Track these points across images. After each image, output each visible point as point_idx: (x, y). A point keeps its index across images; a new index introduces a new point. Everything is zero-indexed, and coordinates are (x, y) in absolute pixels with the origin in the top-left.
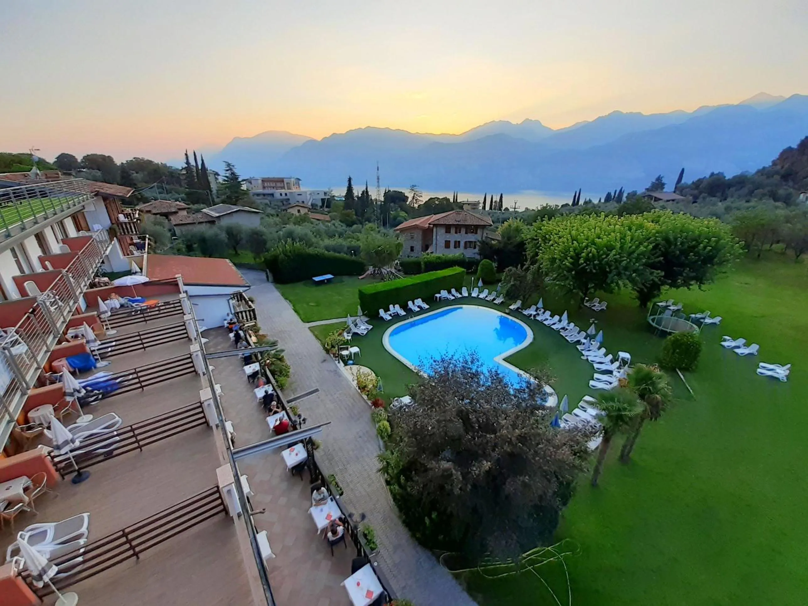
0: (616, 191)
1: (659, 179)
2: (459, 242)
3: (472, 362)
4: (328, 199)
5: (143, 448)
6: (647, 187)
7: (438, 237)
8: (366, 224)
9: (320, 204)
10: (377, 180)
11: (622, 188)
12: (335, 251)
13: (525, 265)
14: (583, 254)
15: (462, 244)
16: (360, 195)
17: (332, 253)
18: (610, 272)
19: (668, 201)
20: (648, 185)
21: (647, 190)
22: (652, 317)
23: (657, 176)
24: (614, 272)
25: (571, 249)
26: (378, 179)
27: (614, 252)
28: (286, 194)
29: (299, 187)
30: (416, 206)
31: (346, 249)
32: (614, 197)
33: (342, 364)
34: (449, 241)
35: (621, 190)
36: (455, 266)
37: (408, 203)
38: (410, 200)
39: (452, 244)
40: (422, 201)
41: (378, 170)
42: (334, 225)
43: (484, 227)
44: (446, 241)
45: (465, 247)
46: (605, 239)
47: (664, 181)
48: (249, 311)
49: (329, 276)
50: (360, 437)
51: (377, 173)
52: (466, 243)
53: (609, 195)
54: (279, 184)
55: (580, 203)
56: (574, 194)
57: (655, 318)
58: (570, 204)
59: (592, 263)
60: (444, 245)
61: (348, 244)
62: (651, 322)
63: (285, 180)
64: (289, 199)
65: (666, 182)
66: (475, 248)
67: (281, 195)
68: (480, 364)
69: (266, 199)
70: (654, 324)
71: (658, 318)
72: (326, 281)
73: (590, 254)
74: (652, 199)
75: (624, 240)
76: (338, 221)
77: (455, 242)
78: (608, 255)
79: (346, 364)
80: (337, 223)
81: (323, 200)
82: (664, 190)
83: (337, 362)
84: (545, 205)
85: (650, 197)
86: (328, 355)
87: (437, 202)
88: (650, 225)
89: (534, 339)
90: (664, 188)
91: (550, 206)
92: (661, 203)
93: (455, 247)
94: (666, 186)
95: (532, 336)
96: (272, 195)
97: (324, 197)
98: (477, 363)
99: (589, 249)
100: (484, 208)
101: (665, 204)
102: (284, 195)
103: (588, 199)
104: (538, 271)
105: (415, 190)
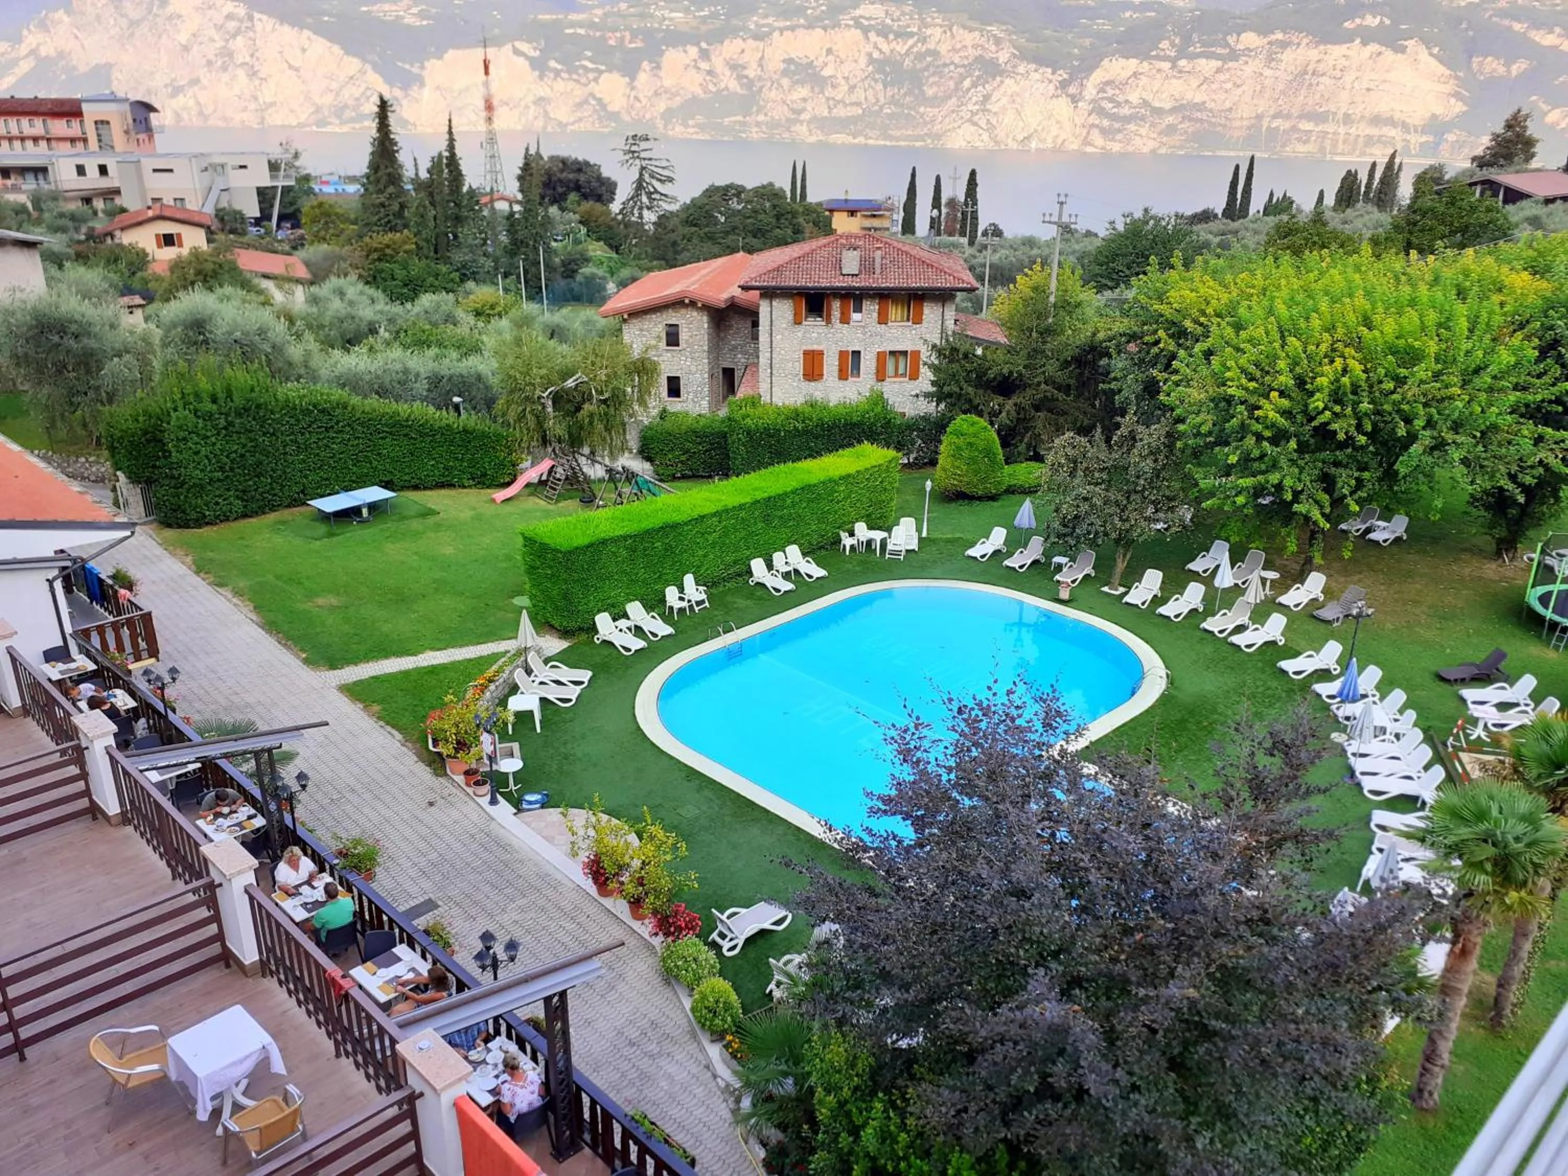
0: (1374, 165)
1: (1515, 124)
2: (857, 354)
3: (1047, 725)
4: (287, 190)
5: (28, 1052)
6: (1479, 151)
7: (777, 338)
8: (468, 293)
9: (253, 211)
10: (484, 114)
11: (1393, 156)
12: (382, 392)
13: (1118, 426)
14: (1323, 381)
15: (868, 364)
16: (424, 175)
17: (374, 403)
18: (1412, 438)
19: (1549, 201)
20: (1483, 144)
21: (1481, 162)
22: (1541, 590)
23: (1507, 115)
24: (1426, 438)
25: (1282, 364)
26: (489, 107)
27: (1421, 371)
28: (103, 170)
29: (151, 137)
30: (650, 217)
31: (421, 387)
32: (1369, 185)
33: (504, 808)
34: (821, 353)
35: (1390, 165)
36: (860, 442)
37: (615, 207)
38: (623, 193)
39: (831, 365)
40: (674, 199)
41: (487, 72)
42: (341, 293)
43: (943, 296)
44: (806, 353)
45: (881, 376)
46: (1389, 327)
47: (1532, 130)
48: (116, 627)
49: (375, 494)
50: (632, 1044)
51: (486, 84)
52: (881, 358)
53: (1350, 180)
54: (59, 127)
55: (1252, 211)
56: (1230, 178)
57: (1550, 593)
58: (1219, 211)
59: (1349, 410)
60: (799, 367)
61: (431, 365)
62: (1539, 608)
63: (85, 107)
64: (117, 192)
65: (1536, 136)
66: (914, 376)
67: (81, 170)
68: (1072, 728)
69: (16, 189)
70: (1549, 614)
71: (1559, 592)
72: (365, 512)
73: (1345, 380)
74: (1495, 195)
75: (1448, 329)
76: (353, 277)
77: (842, 354)
78: (1400, 381)
79: (517, 804)
80: (354, 287)
81: (264, 195)
82: (1534, 164)
83: (485, 801)
84: (1138, 214)
85: (1491, 186)
86: (442, 780)
87: (735, 205)
88: (1521, 280)
89: (1171, 681)
90: (1533, 155)
91: (1158, 220)
92: (1524, 209)
93: (843, 376)
94: (1538, 149)
95: (1163, 671)
96: (40, 171)
97: (266, 182)
98: (1065, 727)
99: (1339, 362)
100: (909, 226)
101: (1540, 211)
102: (92, 171)
103: (1278, 195)
104: (1170, 447)
105: (643, 155)
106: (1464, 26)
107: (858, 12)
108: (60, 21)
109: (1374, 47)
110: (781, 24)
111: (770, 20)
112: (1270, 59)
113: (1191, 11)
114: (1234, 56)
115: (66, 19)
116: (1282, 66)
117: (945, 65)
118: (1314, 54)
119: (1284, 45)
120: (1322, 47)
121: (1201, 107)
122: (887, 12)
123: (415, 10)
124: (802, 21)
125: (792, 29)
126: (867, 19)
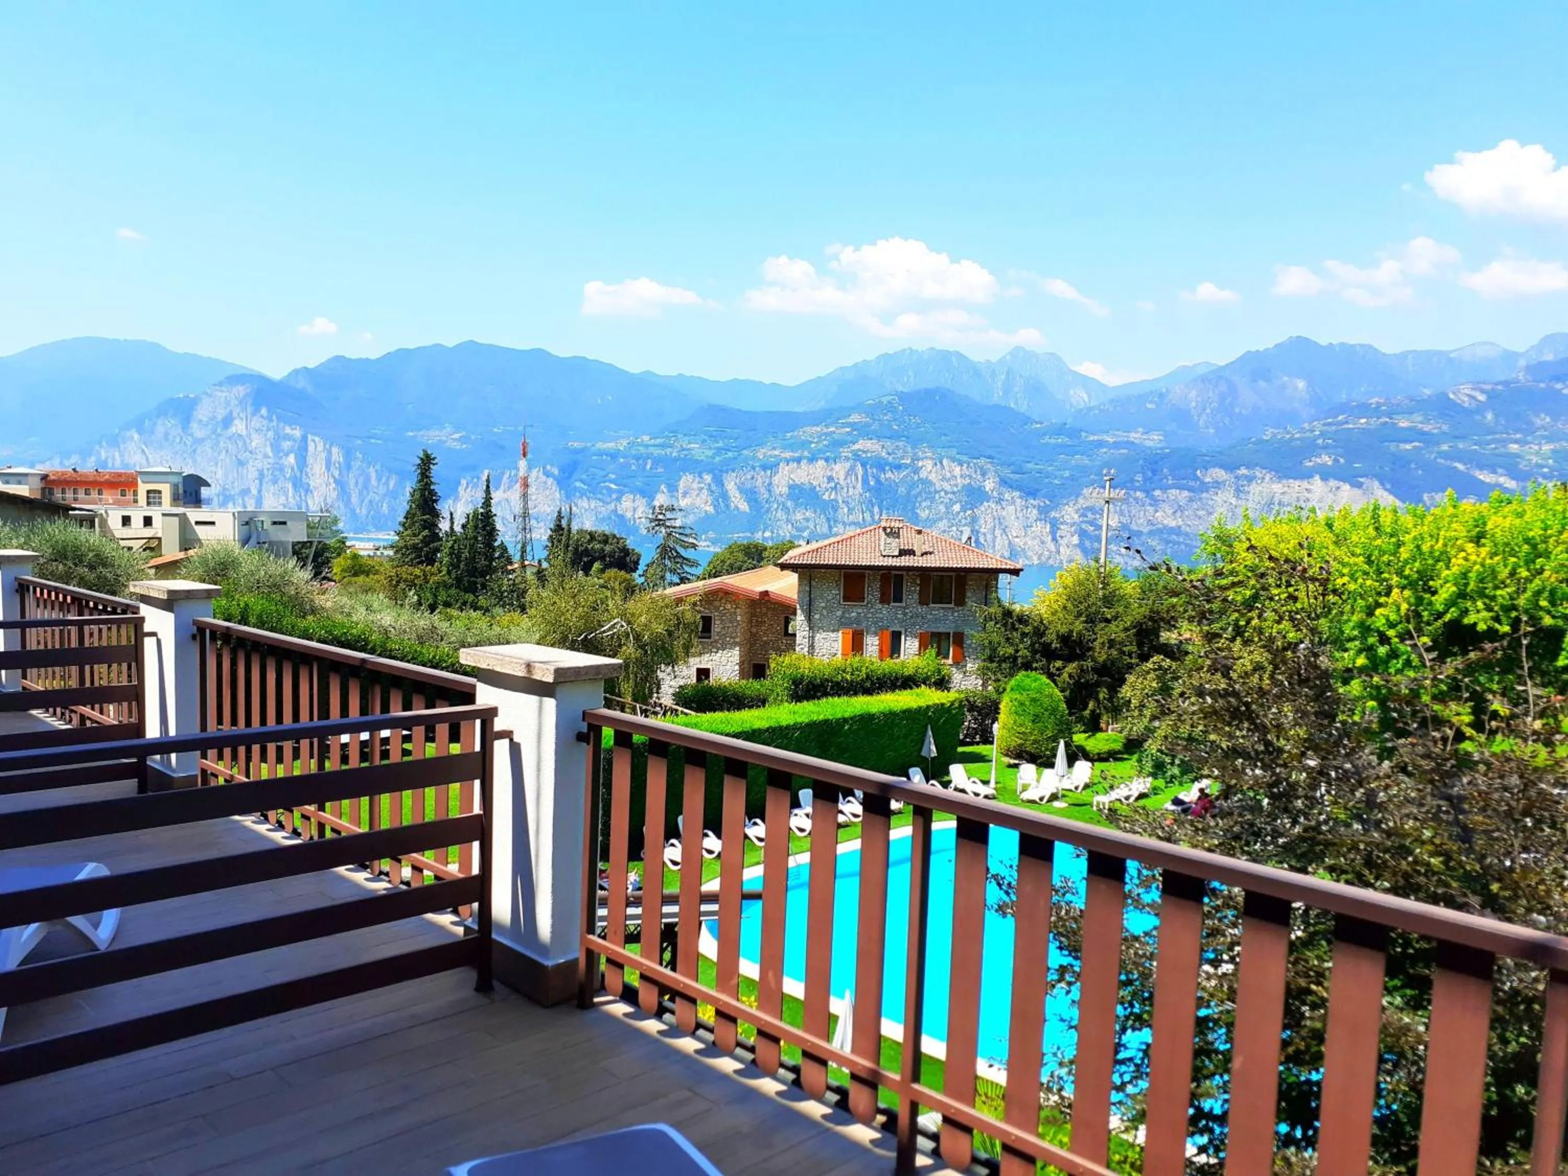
16: (458, 530)
63: (141, 478)
105: (668, 524)
106: (1413, 466)
107: (856, 447)
108: (132, 438)
109: (1333, 483)
110: (788, 455)
111: (777, 452)
112: (1238, 492)
113: (1162, 449)
114: (1204, 488)
115: (136, 436)
116: (1251, 497)
117: (936, 492)
118: (1277, 488)
119: (1250, 479)
120: (1284, 481)
121: (1177, 531)
122: (883, 447)
123: (457, 436)
124: (806, 454)
125: (798, 460)
126: (864, 452)
